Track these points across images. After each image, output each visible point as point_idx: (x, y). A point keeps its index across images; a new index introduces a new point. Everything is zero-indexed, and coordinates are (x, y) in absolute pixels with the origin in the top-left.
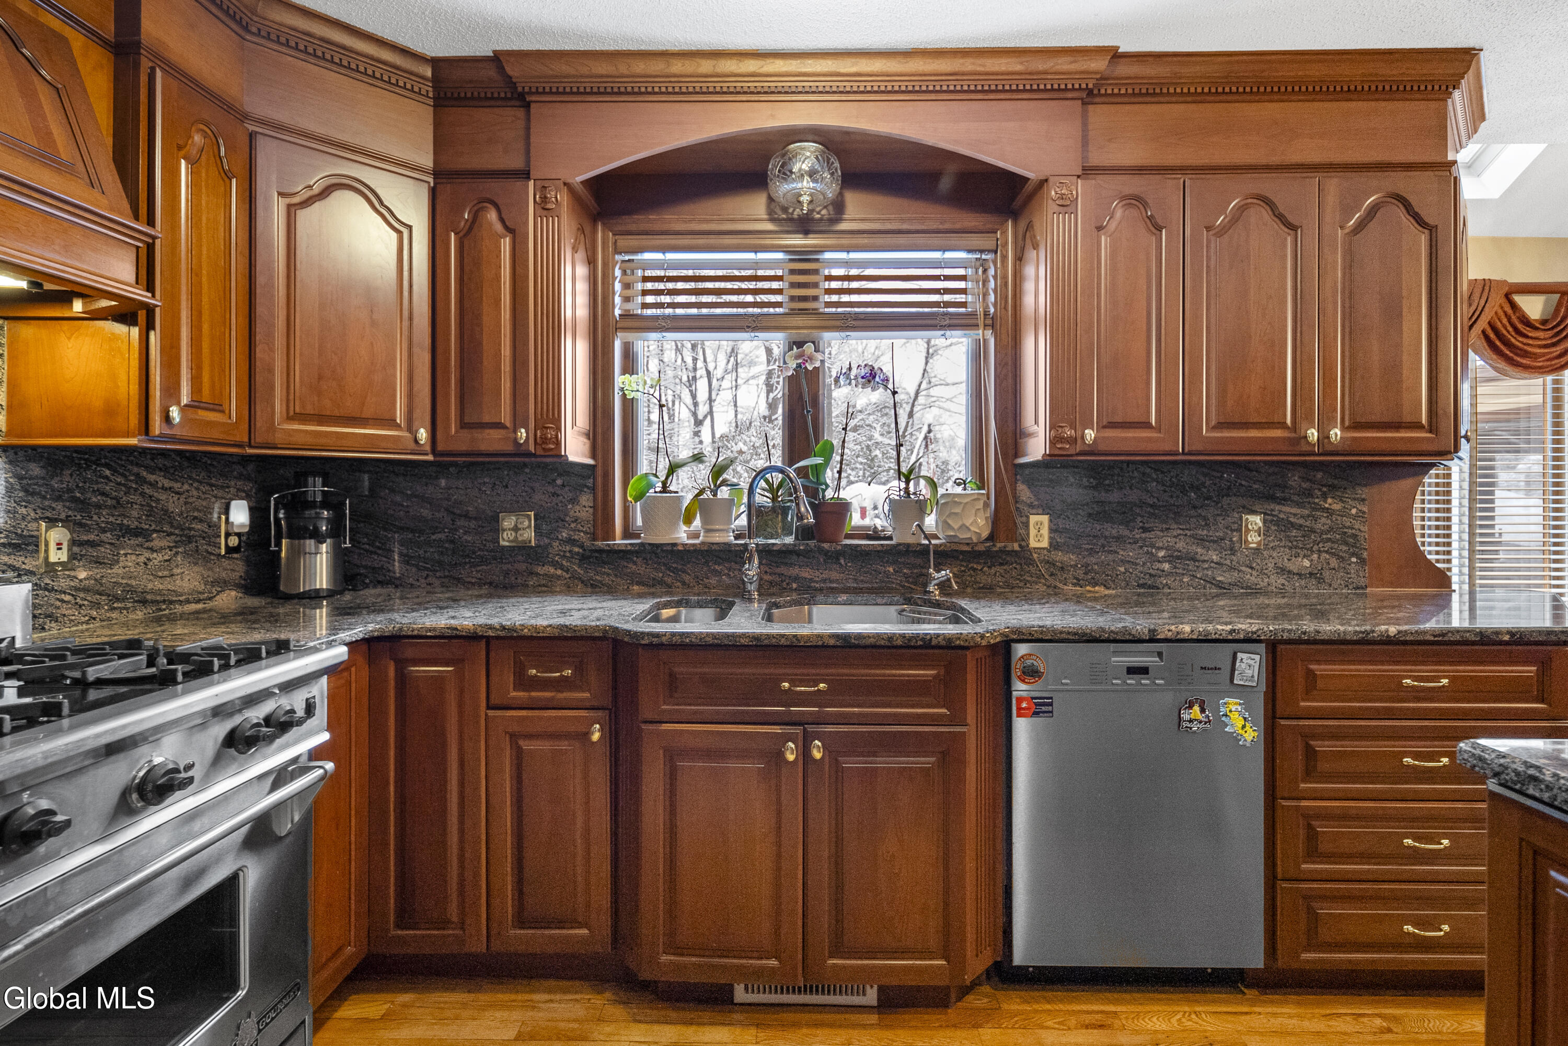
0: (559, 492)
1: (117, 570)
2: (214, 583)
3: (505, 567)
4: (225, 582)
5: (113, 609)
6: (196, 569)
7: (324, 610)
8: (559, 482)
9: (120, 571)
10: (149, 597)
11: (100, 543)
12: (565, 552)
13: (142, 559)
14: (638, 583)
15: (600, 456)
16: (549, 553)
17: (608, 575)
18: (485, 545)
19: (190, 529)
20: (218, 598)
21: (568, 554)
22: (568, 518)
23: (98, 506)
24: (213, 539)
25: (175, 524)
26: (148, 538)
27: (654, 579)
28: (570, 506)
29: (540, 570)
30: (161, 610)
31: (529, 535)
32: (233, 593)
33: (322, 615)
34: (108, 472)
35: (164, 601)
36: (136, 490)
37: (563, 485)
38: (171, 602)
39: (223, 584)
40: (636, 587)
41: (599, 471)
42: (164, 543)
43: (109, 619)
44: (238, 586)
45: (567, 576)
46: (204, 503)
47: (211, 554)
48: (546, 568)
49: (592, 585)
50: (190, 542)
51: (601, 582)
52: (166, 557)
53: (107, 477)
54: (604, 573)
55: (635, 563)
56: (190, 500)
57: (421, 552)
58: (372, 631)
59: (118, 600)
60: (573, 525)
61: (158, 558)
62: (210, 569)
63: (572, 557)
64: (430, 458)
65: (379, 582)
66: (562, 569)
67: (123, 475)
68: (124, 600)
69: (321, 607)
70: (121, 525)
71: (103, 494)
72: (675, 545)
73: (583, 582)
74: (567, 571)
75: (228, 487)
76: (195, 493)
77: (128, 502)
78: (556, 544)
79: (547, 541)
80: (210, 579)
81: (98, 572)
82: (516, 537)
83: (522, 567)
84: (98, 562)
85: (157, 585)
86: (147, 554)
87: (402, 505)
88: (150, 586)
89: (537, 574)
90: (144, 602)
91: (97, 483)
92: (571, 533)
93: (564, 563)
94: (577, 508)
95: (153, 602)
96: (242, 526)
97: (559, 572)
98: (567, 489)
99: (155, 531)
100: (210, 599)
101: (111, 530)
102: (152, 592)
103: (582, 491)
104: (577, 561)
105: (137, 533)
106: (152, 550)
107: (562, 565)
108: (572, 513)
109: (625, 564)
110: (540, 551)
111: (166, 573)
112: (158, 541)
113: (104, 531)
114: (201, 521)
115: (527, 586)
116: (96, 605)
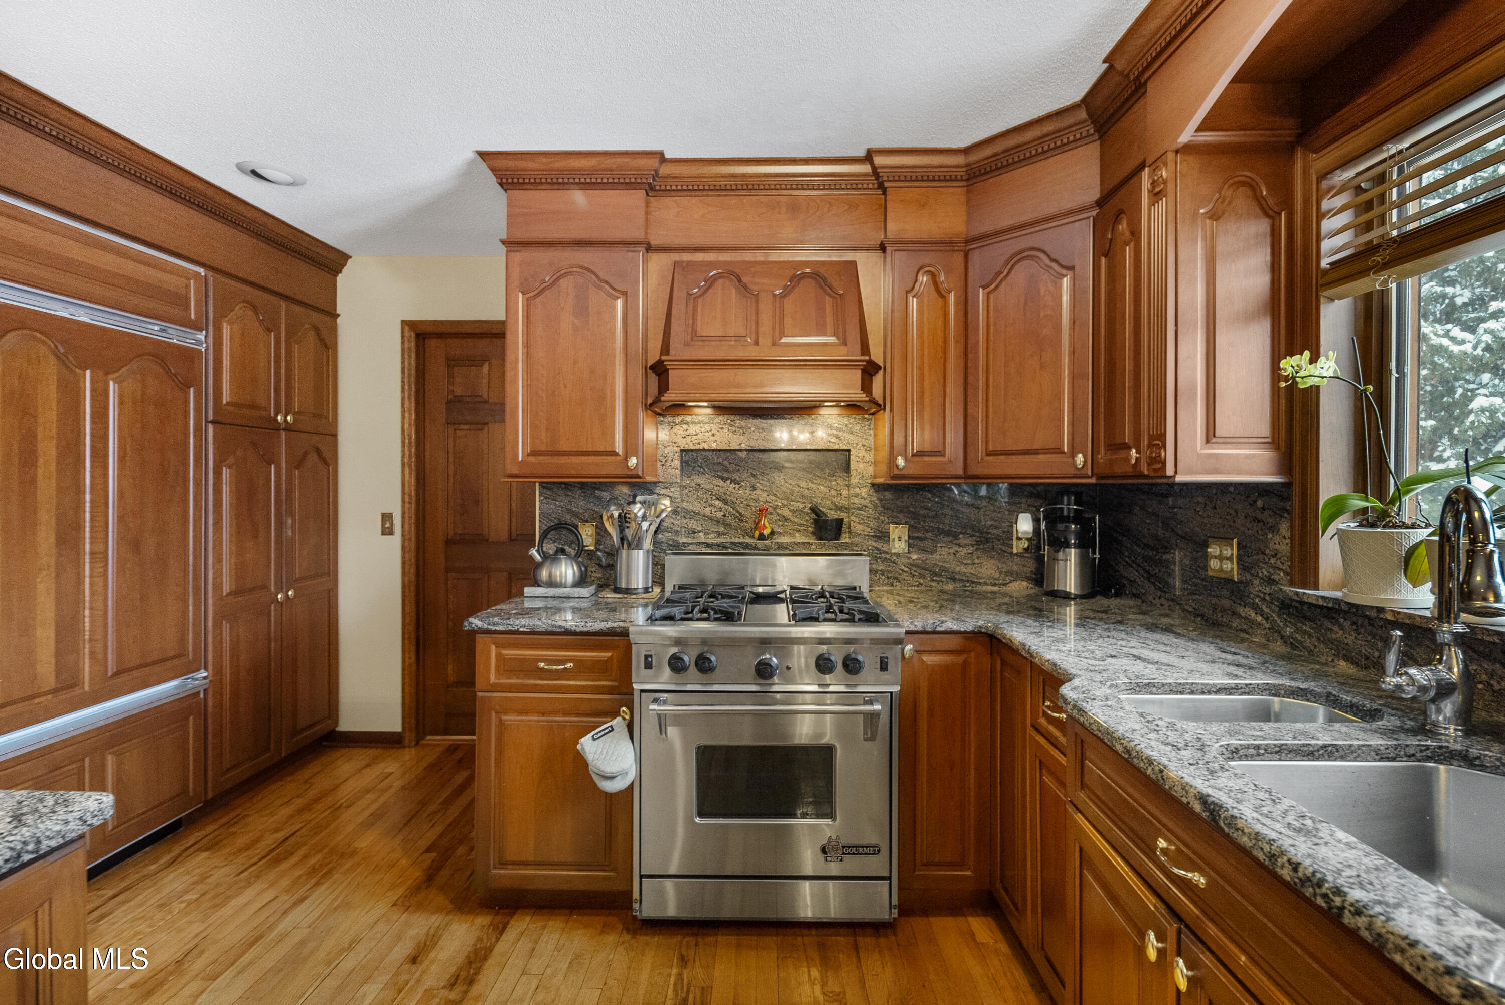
0: (1259, 516)
1: (935, 556)
2: (1007, 574)
3: (1214, 600)
4: (1017, 574)
5: (933, 580)
6: (993, 562)
7: (1072, 607)
8: (1260, 503)
9: (938, 557)
10: (957, 576)
11: (925, 539)
12: (1265, 593)
13: (952, 551)
14: (1347, 658)
15: (1297, 471)
16: (1251, 593)
17: (1310, 636)
18: (1198, 572)
19: (988, 533)
20: (1010, 585)
21: (1267, 597)
22: (1267, 552)
23: (924, 516)
24: (1006, 542)
25: (976, 529)
26: (956, 537)
27: (1367, 658)
28: (1270, 536)
29: (1243, 611)
30: (965, 586)
31: (1231, 568)
32: (1025, 583)
33: (1071, 611)
34: (929, 495)
35: (968, 581)
36: (948, 506)
37: (1263, 509)
38: (973, 582)
39: (1017, 576)
40: (1342, 663)
41: (1296, 490)
42: (968, 541)
43: (930, 586)
44: (1028, 579)
45: (1267, 626)
46: (999, 515)
47: (1005, 552)
48: (1247, 609)
49: (1292, 644)
50: (988, 542)
51: (1301, 643)
52: (969, 551)
53: (929, 499)
54: (1305, 632)
55: (1342, 628)
56: (988, 513)
57: (1157, 571)
58: (980, 627)
59: (936, 575)
60: (1273, 561)
61: (963, 552)
62: (1005, 563)
63: (1272, 603)
64: (1093, 480)
65: (1134, 595)
66: (1262, 615)
67: (939, 497)
68: (940, 575)
69: (1070, 606)
70: (938, 528)
71: (927, 509)
72: (1380, 610)
73: (1282, 637)
74: (1267, 619)
75: (1020, 503)
76: (992, 508)
77: (942, 514)
78: (1256, 582)
79: (1249, 577)
80: (1004, 570)
81: (923, 556)
82: (1221, 566)
83: (1226, 603)
84: (924, 551)
85: (963, 569)
86: (956, 548)
87: (1145, 522)
88: (958, 569)
89: (1240, 616)
90: (954, 579)
91: (923, 502)
92: (1271, 571)
93: (1264, 607)
94: (1277, 538)
95: (960, 580)
96: (1025, 533)
97: (1259, 618)
98: (1267, 513)
99: (961, 533)
100: (1005, 584)
101: (932, 532)
102: (959, 573)
103: (1282, 517)
104: (1277, 609)
105: (948, 534)
106: (959, 545)
107: (1262, 610)
108: (1271, 545)
109: (1330, 625)
110: (1242, 586)
111: (969, 562)
112: (963, 540)
113: (927, 531)
114: (996, 528)
115: (1230, 627)
116: (923, 576)
